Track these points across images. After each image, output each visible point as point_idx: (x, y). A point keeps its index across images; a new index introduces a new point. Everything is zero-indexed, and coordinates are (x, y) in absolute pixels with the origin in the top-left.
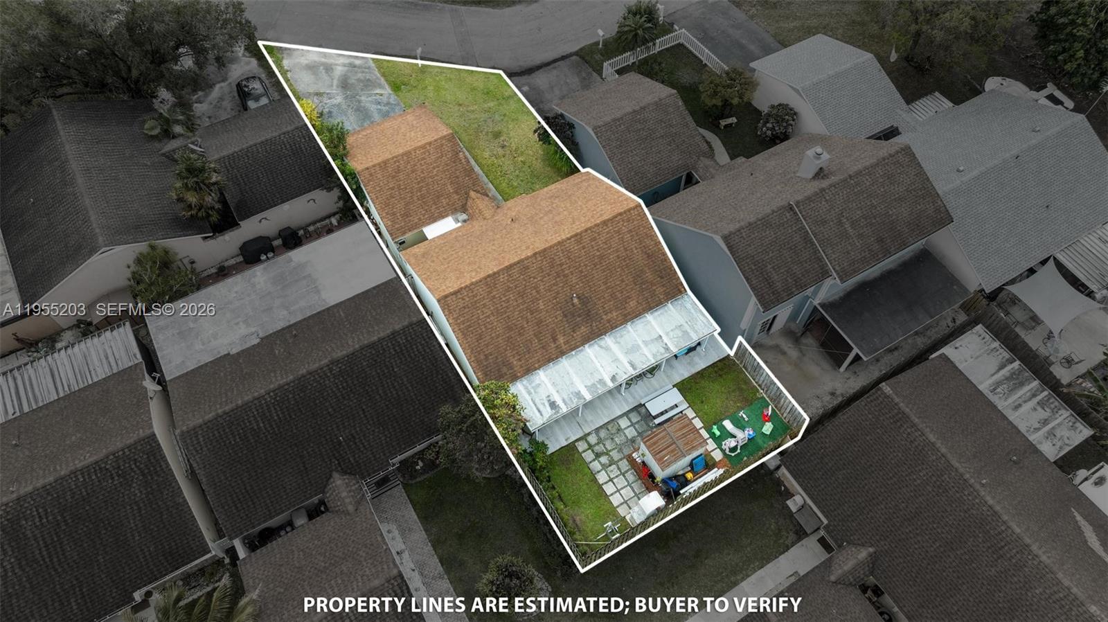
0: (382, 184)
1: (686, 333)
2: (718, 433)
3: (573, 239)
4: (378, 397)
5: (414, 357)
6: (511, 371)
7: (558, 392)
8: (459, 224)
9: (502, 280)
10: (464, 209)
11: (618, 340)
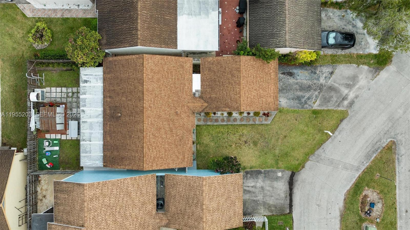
0: (229, 65)
1: (86, 152)
2: (55, 142)
3: (142, 128)
4: (119, 14)
5: (126, 34)
6: (107, 72)
7: (90, 86)
8: (194, 91)
9: (140, 87)
10: (201, 97)
11: (99, 124)
